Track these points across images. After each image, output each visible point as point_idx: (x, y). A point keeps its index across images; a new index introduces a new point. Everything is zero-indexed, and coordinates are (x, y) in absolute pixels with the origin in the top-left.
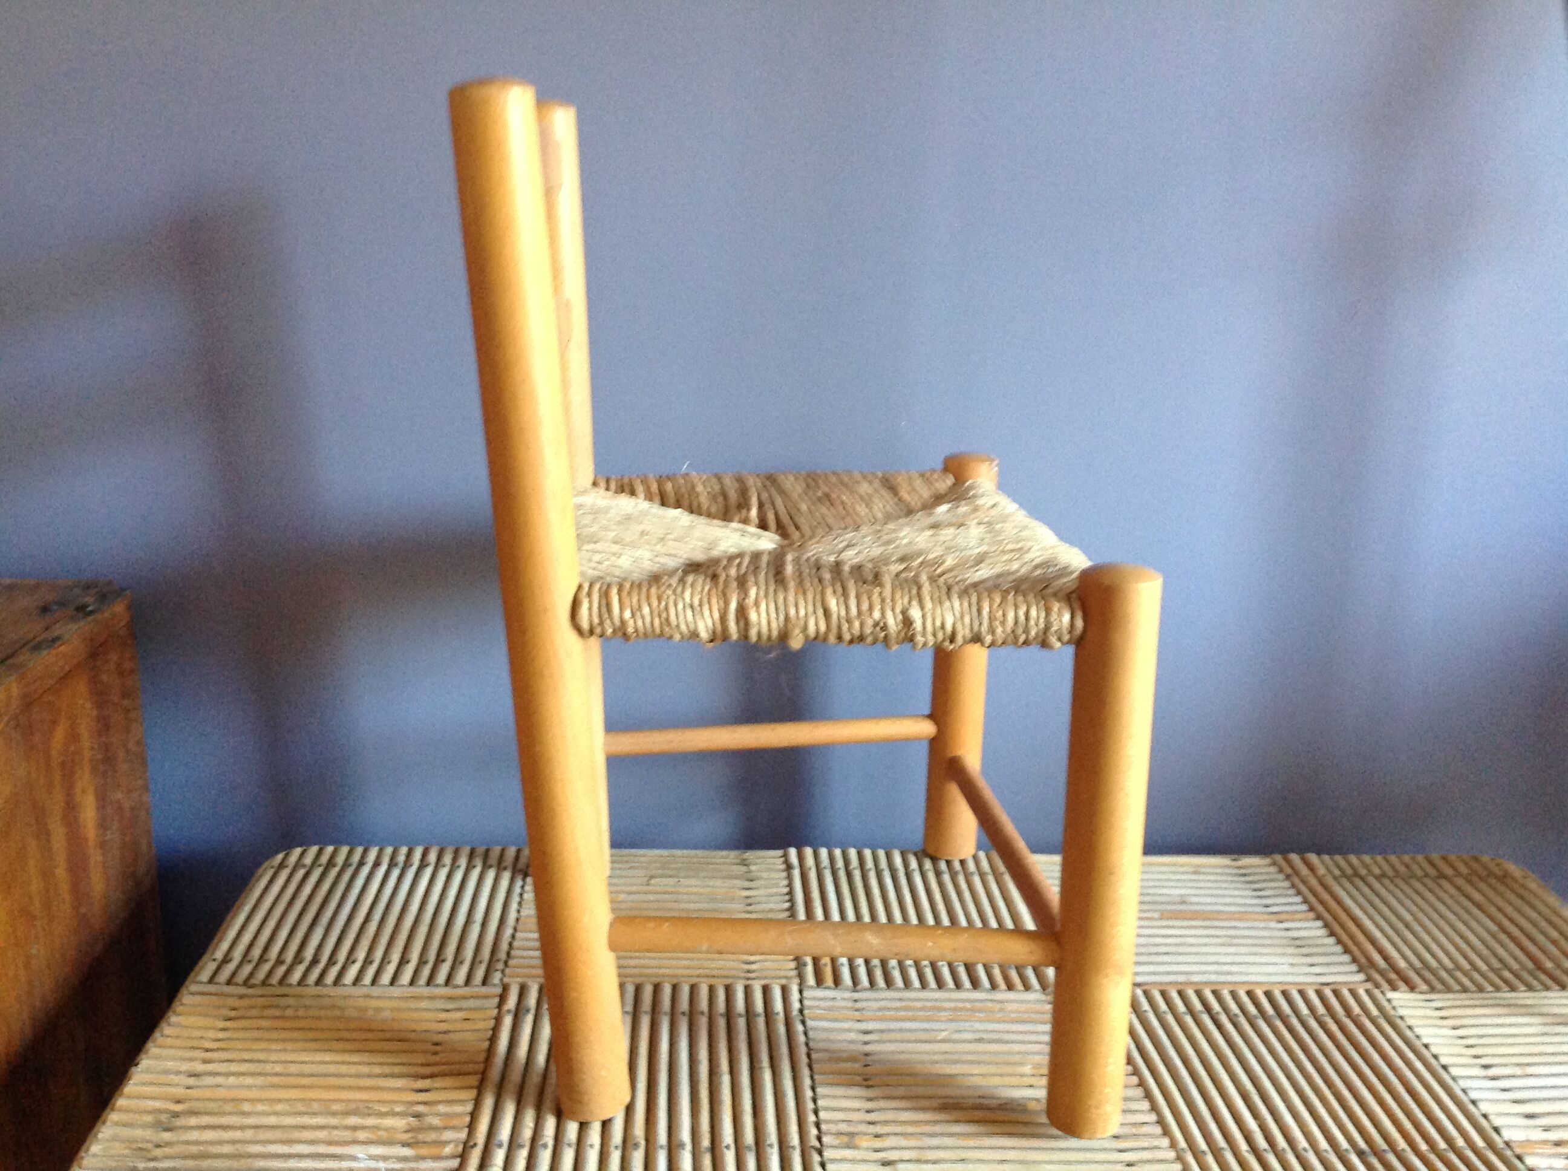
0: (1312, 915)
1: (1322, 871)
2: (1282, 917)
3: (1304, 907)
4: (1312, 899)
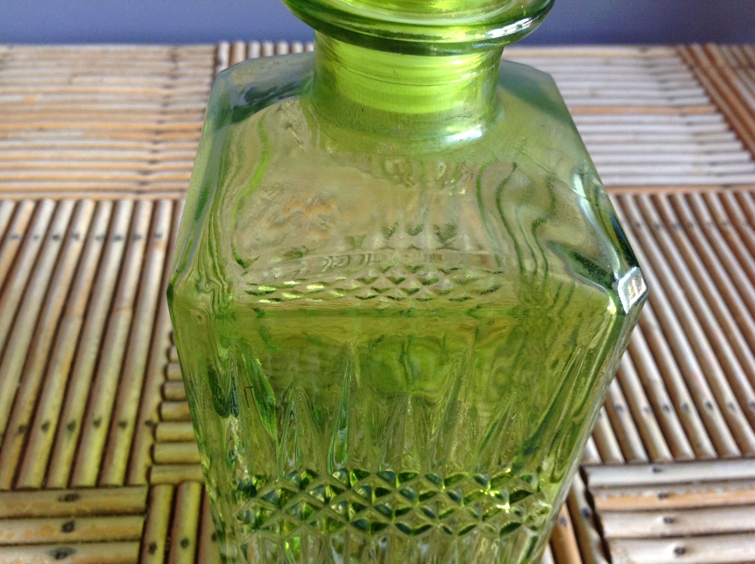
0: (712, 108)
1: (720, 62)
2: (685, 110)
3: (705, 100)
4: (712, 91)
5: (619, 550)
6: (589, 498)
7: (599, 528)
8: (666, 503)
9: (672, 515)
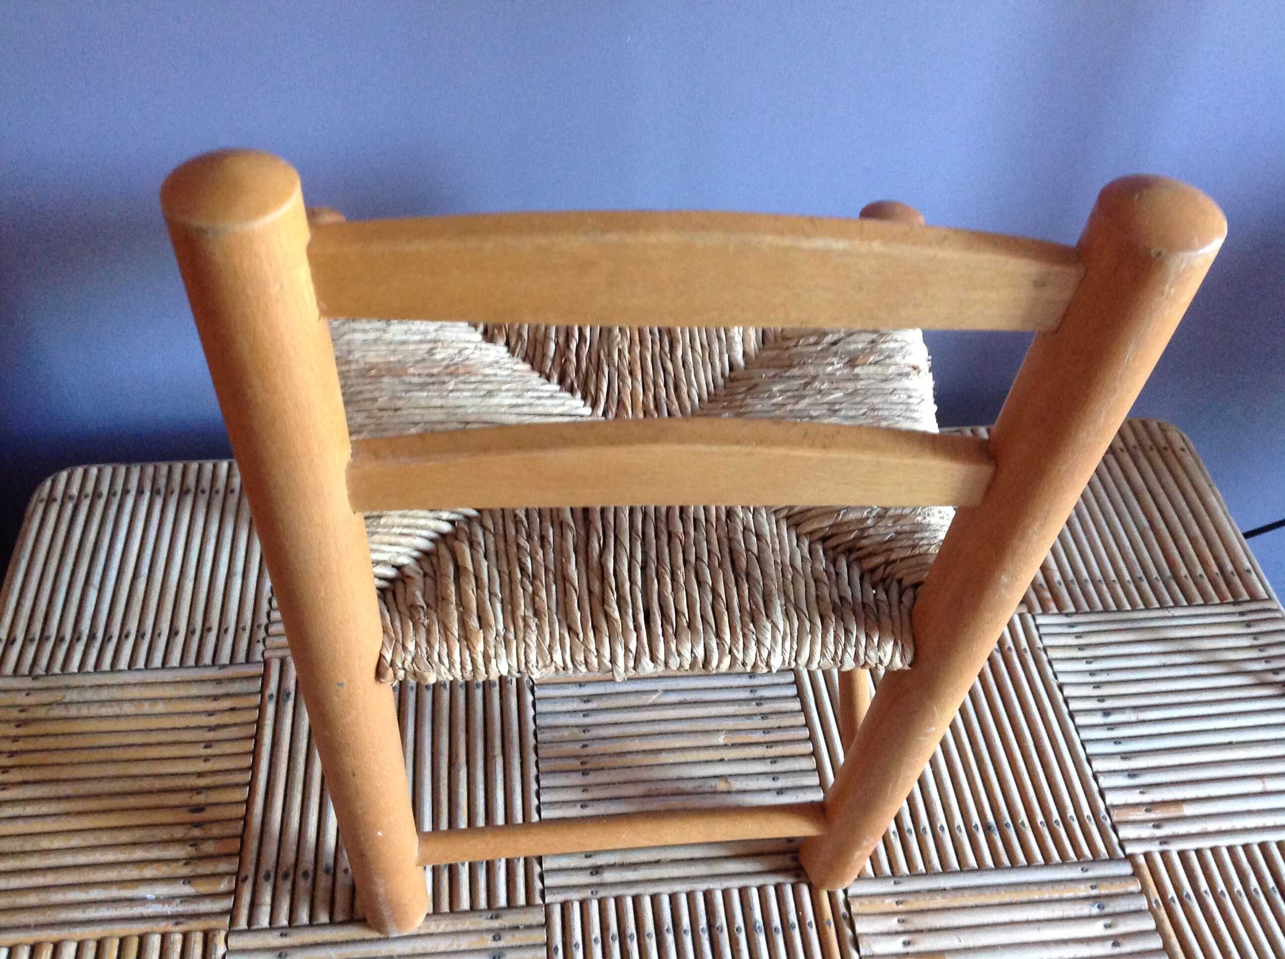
5: (865, 944)
6: (848, 905)
7: (853, 928)
8: (901, 907)
9: (903, 917)
